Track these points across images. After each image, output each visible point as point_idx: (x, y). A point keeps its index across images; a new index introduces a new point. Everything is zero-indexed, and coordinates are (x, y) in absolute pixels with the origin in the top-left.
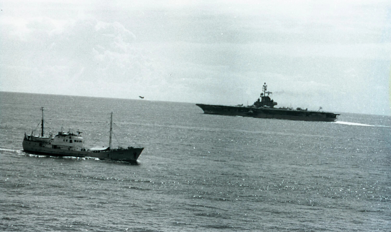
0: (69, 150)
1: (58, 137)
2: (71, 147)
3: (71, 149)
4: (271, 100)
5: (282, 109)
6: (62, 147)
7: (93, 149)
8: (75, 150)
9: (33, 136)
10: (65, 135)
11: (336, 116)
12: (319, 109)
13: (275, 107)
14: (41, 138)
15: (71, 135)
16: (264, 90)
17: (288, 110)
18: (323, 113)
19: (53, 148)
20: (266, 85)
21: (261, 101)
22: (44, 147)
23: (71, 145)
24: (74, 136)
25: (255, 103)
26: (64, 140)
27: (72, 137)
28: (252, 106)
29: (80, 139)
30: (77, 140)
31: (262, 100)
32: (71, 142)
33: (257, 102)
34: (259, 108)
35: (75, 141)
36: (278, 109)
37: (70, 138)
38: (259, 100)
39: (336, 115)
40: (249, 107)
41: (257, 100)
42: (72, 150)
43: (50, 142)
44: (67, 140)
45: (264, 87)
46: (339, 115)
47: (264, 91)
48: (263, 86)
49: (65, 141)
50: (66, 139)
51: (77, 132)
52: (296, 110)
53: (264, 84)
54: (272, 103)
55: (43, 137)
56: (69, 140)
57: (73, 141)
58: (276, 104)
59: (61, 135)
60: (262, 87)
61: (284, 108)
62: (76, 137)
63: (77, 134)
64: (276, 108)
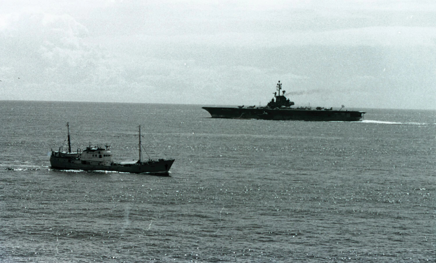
0: (99, 165)
1: (86, 152)
2: (101, 162)
3: (100, 164)
4: (287, 100)
5: (299, 109)
6: (92, 163)
7: (123, 163)
8: (105, 164)
9: (61, 152)
10: (94, 150)
11: (361, 115)
12: (341, 107)
13: (292, 107)
14: (69, 154)
15: (100, 150)
16: (278, 88)
17: (307, 110)
18: (347, 112)
19: (82, 163)
20: (280, 84)
21: (275, 101)
22: (73, 163)
23: (100, 160)
24: (103, 151)
25: (269, 103)
26: (93, 156)
27: (101, 151)
28: (266, 107)
29: (108, 153)
30: (106, 154)
31: (276, 99)
32: (100, 157)
33: (270, 102)
34: (275, 109)
35: (104, 156)
36: (296, 109)
37: (99, 153)
38: (273, 100)
39: (361, 113)
40: (262, 108)
41: (271, 101)
42: (102, 165)
43: (79, 157)
44: (96, 156)
45: (278, 86)
46: (364, 113)
47: (278, 90)
48: (278, 84)
49: (95, 156)
50: (95, 154)
51: (105, 146)
52: (316, 110)
53: (278, 83)
54: (289, 103)
55: (71, 153)
56: (98, 155)
57: (103, 156)
58: (293, 104)
59: (89, 150)
60: (276, 85)
61: (302, 108)
62: (105, 152)
63: (105, 148)
64: (294, 109)
